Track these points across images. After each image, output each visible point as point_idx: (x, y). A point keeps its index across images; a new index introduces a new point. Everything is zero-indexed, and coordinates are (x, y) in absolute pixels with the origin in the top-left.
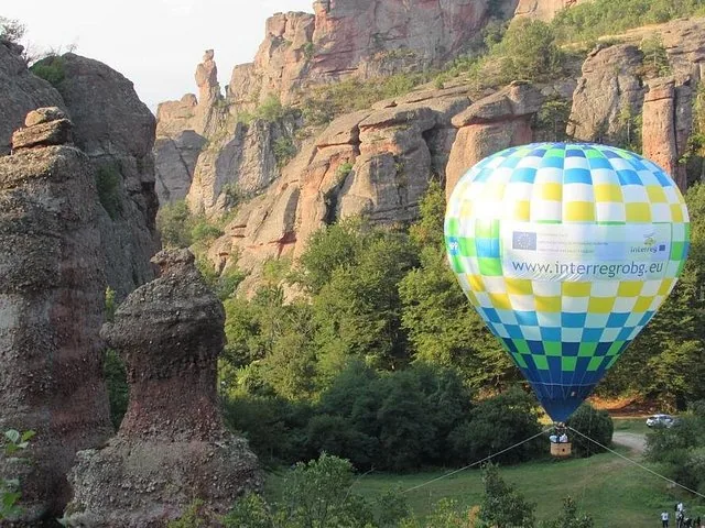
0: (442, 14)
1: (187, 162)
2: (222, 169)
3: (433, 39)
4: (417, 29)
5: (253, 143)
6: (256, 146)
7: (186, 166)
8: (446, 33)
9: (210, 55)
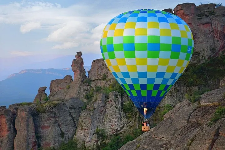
0: (213, 31)
1: (74, 116)
2: (95, 120)
3: (209, 45)
4: (200, 40)
5: (112, 105)
6: (113, 107)
7: (73, 118)
8: (216, 42)
9: (79, 54)
